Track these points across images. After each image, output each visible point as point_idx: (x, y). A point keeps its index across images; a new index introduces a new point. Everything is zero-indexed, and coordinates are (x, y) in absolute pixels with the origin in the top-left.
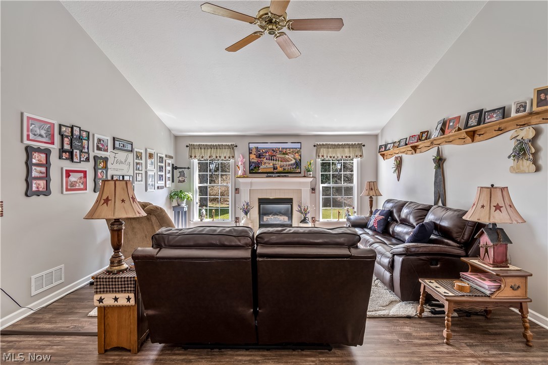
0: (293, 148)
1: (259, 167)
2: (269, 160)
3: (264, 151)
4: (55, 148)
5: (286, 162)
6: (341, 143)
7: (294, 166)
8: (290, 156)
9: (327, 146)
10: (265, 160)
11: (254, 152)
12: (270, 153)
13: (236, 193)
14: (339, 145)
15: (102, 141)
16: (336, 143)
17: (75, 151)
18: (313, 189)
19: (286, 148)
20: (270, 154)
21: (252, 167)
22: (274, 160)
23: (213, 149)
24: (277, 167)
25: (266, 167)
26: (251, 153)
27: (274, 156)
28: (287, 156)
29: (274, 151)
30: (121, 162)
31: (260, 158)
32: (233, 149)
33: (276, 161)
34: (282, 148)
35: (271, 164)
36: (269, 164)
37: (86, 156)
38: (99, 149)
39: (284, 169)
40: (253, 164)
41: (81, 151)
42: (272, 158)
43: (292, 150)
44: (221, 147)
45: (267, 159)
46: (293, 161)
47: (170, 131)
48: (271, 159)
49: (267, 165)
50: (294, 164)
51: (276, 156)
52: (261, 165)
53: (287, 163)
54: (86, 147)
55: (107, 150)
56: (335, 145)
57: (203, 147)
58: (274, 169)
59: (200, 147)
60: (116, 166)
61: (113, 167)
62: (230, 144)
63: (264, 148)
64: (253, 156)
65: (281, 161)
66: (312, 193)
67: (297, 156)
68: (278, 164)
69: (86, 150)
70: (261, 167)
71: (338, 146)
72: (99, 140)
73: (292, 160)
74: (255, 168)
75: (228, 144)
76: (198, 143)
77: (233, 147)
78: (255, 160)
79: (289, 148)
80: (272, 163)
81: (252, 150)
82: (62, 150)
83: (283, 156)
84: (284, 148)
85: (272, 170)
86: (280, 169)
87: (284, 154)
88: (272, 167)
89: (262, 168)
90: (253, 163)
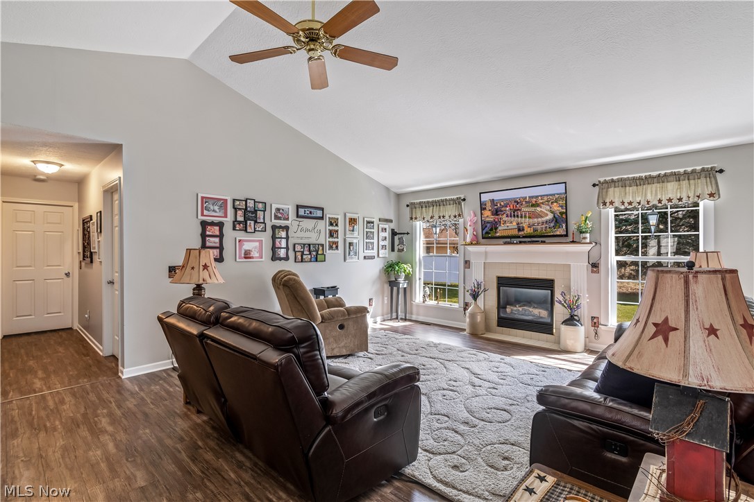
0: (547, 195)
1: (496, 228)
2: (511, 216)
3: (502, 204)
4: (228, 221)
5: (537, 218)
6: (654, 174)
7: (552, 225)
8: (544, 209)
9: (623, 183)
10: (504, 217)
11: (489, 206)
12: (512, 206)
13: (465, 268)
14: (650, 177)
15: (281, 211)
16: (643, 175)
17: (248, 222)
18: (595, 266)
19: (537, 197)
20: (512, 208)
21: (487, 229)
22: (518, 216)
23: (435, 207)
24: (523, 227)
25: (506, 228)
26: (485, 209)
27: (518, 210)
28: (538, 209)
29: (518, 203)
30: (308, 230)
31: (498, 215)
32: (460, 204)
33: (521, 217)
34: (530, 197)
35: (515, 224)
36: (511, 223)
37: (263, 225)
38: (277, 218)
39: (535, 230)
40: (488, 225)
41: (256, 222)
42: (515, 213)
43: (546, 198)
44: (445, 203)
45: (507, 216)
46: (550, 216)
47: (387, 189)
48: (514, 216)
49: (508, 225)
50: (550, 221)
51: (520, 210)
52: (500, 225)
53: (540, 219)
54: (262, 217)
55: (287, 219)
56: (640, 179)
57: (424, 206)
58: (519, 230)
59: (421, 205)
60: (299, 234)
61: (296, 235)
62: (455, 197)
63: (502, 200)
64: (487, 213)
65: (529, 217)
66: (592, 272)
67: (556, 208)
68: (525, 222)
69: (262, 221)
70: (500, 228)
71: (648, 180)
72: (278, 210)
73: (547, 215)
74: (491, 230)
75: (452, 197)
76: (418, 201)
77: (459, 202)
78: (491, 218)
79: (541, 196)
80: (515, 221)
81: (485, 205)
82: (235, 222)
83: (532, 209)
84: (532, 197)
85: (515, 232)
86: (528, 231)
87: (533, 205)
88: (516, 227)
89: (502, 230)
90: (488, 222)
